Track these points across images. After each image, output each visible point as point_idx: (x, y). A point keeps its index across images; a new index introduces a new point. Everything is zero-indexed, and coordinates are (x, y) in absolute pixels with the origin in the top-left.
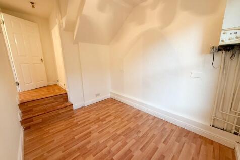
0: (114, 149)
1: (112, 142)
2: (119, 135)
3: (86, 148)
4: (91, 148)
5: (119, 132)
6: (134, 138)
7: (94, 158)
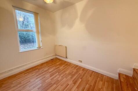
0: (58, 76)
1: (59, 79)
2: (55, 83)
3: (71, 75)
4: (69, 76)
5: (55, 86)
6: (46, 82)
7: (66, 73)
